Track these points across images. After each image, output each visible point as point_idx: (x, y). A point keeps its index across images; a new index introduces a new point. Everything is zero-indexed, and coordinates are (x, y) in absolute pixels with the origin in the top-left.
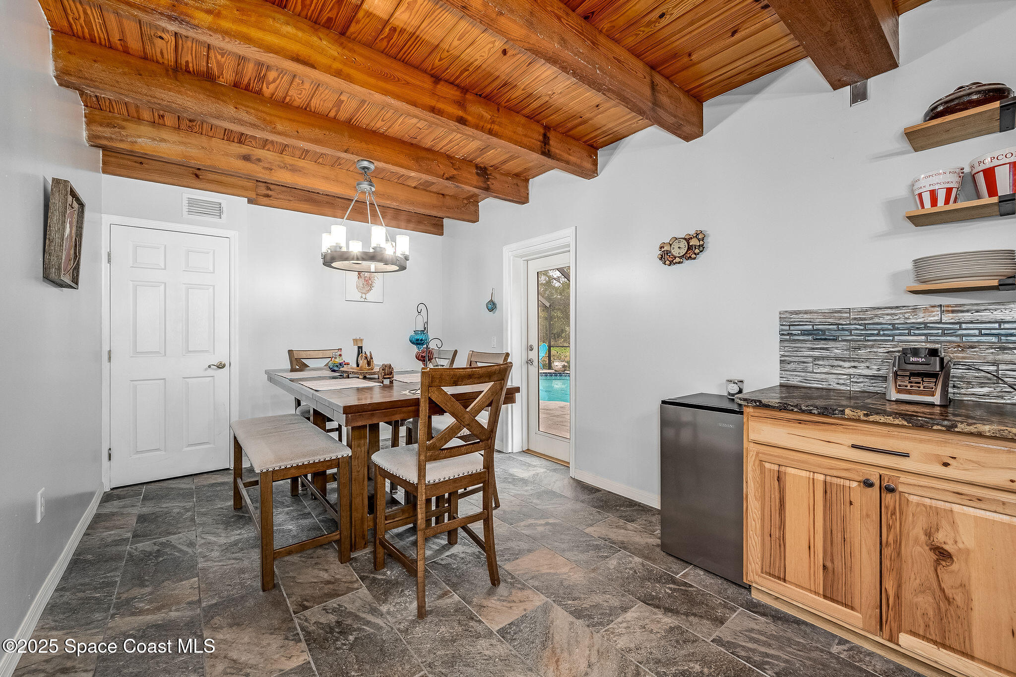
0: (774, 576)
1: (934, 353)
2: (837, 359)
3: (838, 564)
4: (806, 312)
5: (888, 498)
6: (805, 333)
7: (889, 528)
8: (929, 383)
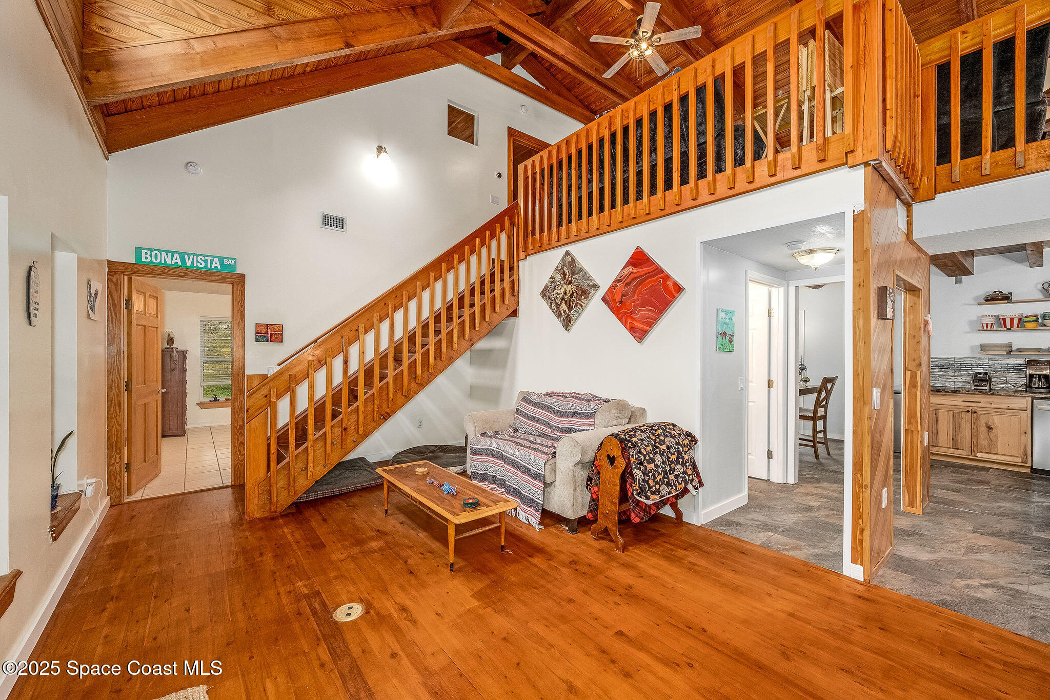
0: (934, 446)
1: (986, 374)
2: (949, 376)
3: (958, 437)
4: (936, 358)
5: (975, 415)
6: (937, 366)
7: (974, 424)
8: (985, 383)
